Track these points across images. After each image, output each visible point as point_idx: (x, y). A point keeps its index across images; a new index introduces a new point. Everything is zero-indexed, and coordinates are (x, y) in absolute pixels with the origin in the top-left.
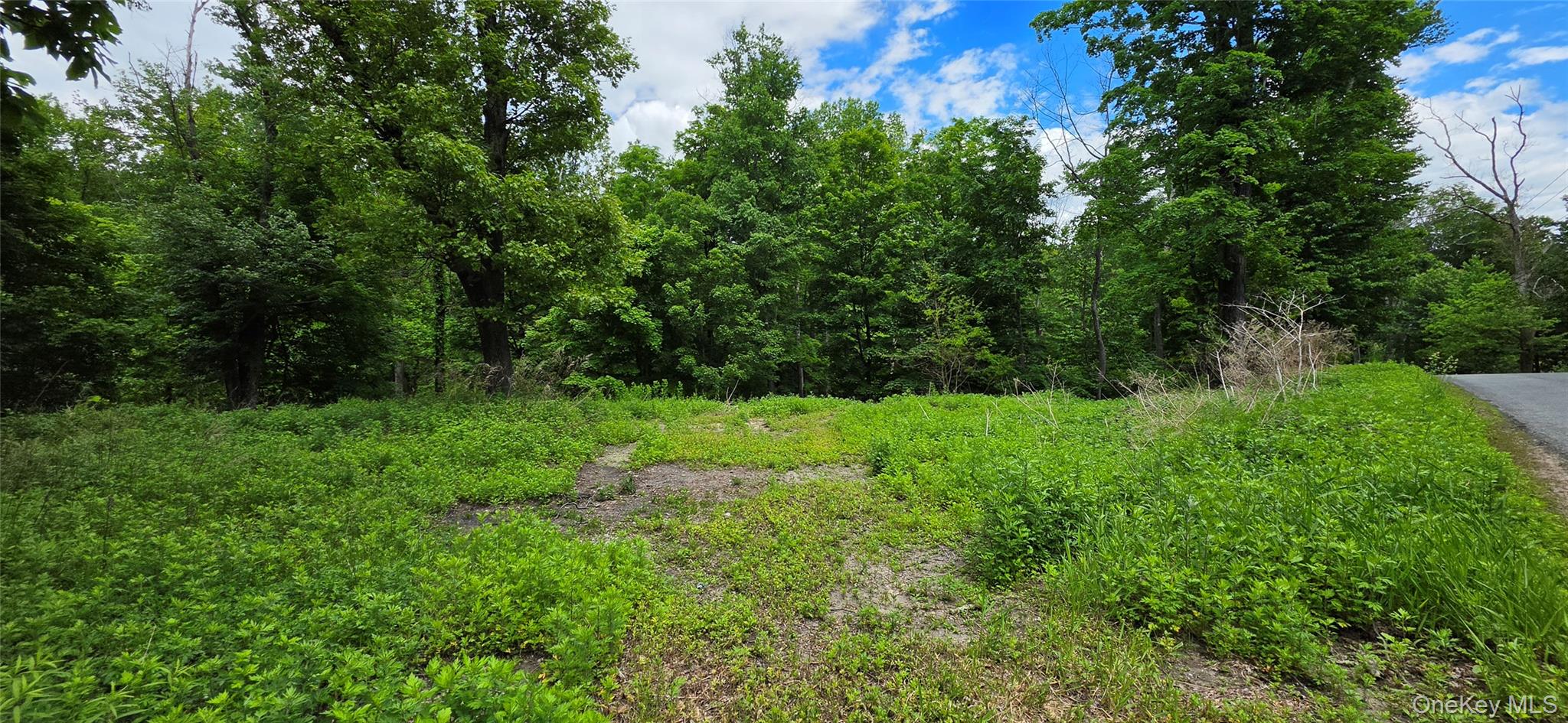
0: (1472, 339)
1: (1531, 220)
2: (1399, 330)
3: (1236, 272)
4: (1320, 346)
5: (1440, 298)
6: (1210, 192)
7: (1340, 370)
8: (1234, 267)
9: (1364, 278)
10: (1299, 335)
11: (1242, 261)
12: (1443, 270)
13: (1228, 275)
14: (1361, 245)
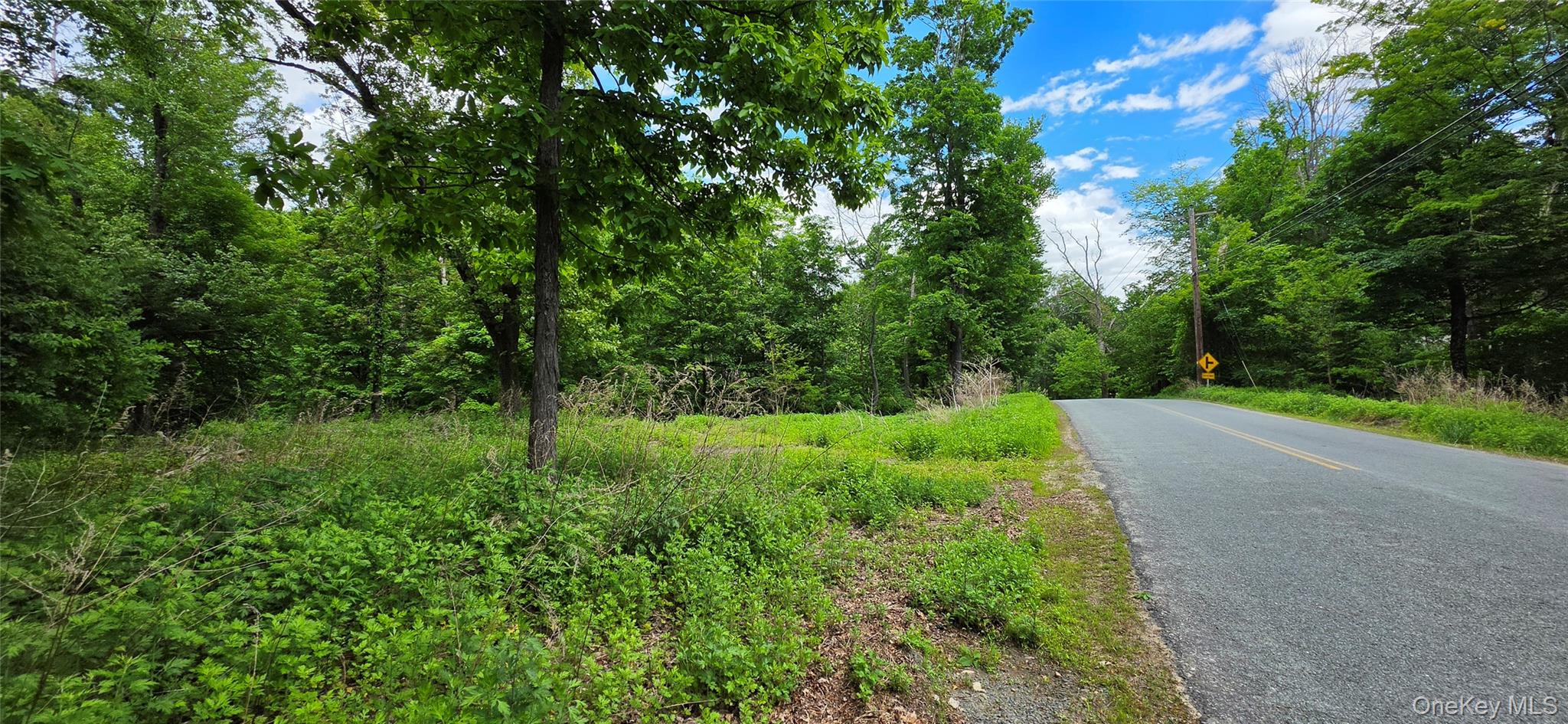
0: (1078, 378)
1: (1110, 298)
2: (1041, 370)
3: (957, 336)
4: (999, 383)
5: (1061, 350)
6: (945, 291)
7: (1008, 397)
8: (956, 333)
9: (1018, 339)
10: (990, 377)
11: (960, 330)
12: (1064, 331)
13: (953, 338)
14: (1017, 318)
